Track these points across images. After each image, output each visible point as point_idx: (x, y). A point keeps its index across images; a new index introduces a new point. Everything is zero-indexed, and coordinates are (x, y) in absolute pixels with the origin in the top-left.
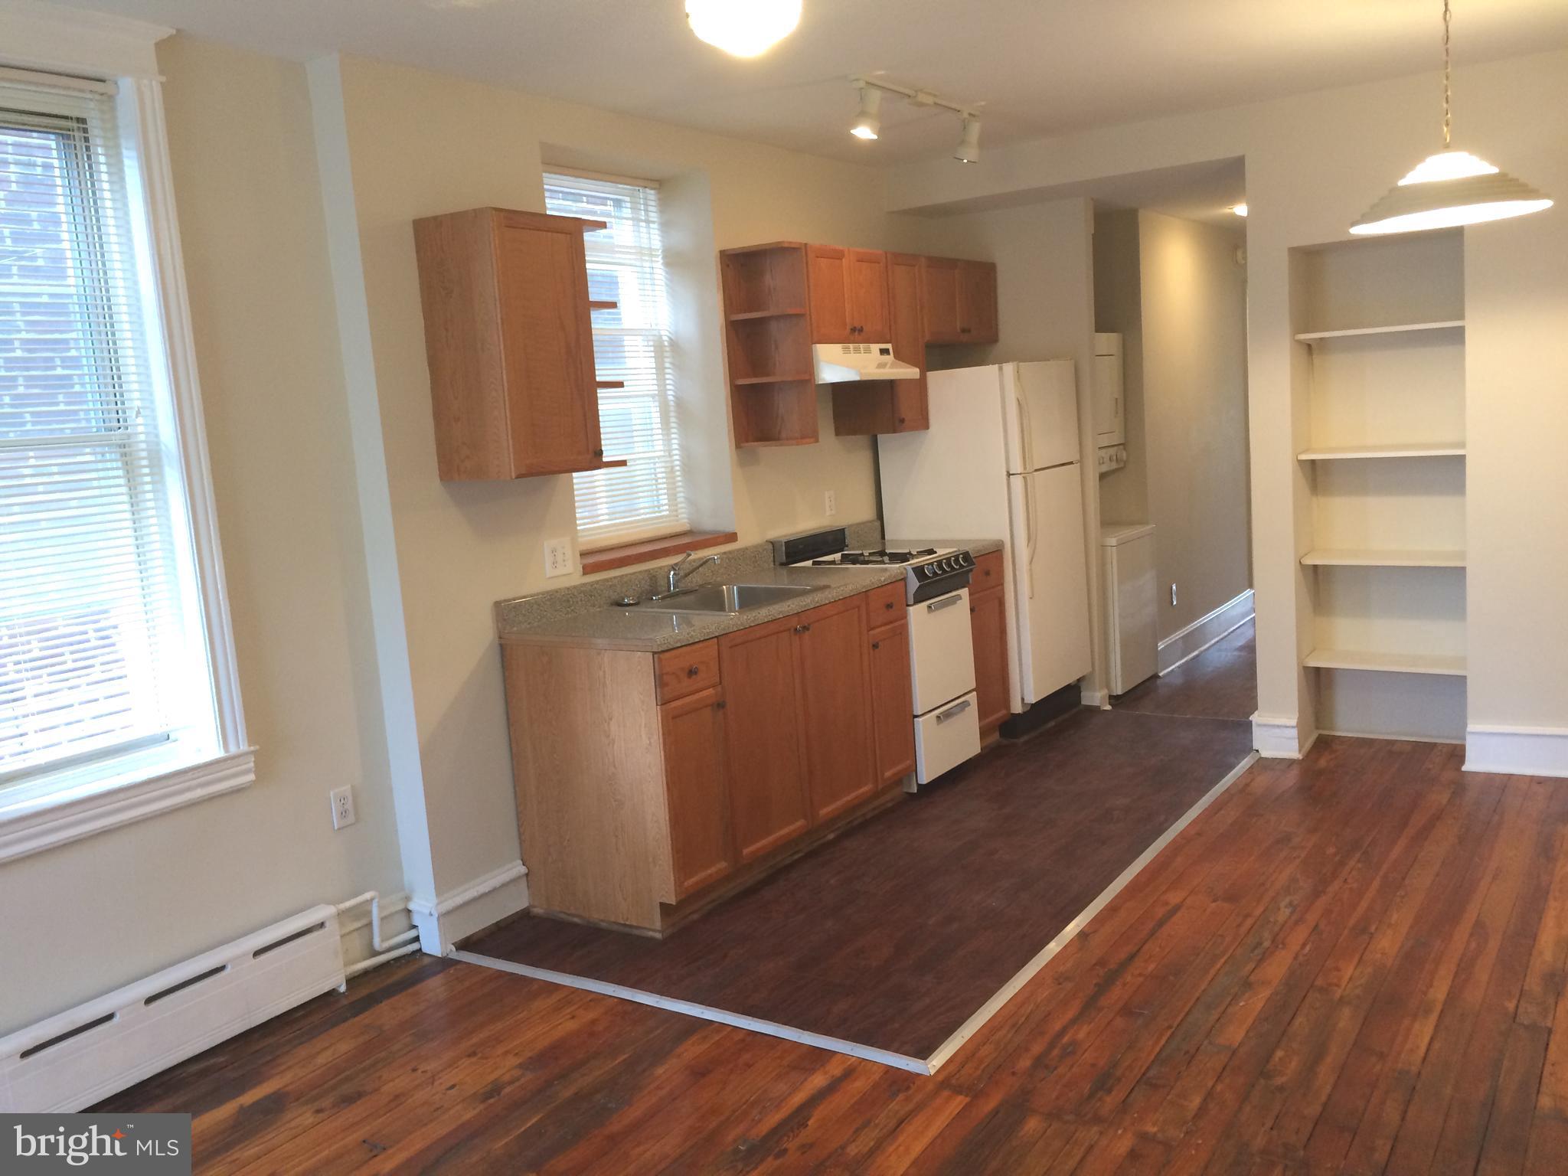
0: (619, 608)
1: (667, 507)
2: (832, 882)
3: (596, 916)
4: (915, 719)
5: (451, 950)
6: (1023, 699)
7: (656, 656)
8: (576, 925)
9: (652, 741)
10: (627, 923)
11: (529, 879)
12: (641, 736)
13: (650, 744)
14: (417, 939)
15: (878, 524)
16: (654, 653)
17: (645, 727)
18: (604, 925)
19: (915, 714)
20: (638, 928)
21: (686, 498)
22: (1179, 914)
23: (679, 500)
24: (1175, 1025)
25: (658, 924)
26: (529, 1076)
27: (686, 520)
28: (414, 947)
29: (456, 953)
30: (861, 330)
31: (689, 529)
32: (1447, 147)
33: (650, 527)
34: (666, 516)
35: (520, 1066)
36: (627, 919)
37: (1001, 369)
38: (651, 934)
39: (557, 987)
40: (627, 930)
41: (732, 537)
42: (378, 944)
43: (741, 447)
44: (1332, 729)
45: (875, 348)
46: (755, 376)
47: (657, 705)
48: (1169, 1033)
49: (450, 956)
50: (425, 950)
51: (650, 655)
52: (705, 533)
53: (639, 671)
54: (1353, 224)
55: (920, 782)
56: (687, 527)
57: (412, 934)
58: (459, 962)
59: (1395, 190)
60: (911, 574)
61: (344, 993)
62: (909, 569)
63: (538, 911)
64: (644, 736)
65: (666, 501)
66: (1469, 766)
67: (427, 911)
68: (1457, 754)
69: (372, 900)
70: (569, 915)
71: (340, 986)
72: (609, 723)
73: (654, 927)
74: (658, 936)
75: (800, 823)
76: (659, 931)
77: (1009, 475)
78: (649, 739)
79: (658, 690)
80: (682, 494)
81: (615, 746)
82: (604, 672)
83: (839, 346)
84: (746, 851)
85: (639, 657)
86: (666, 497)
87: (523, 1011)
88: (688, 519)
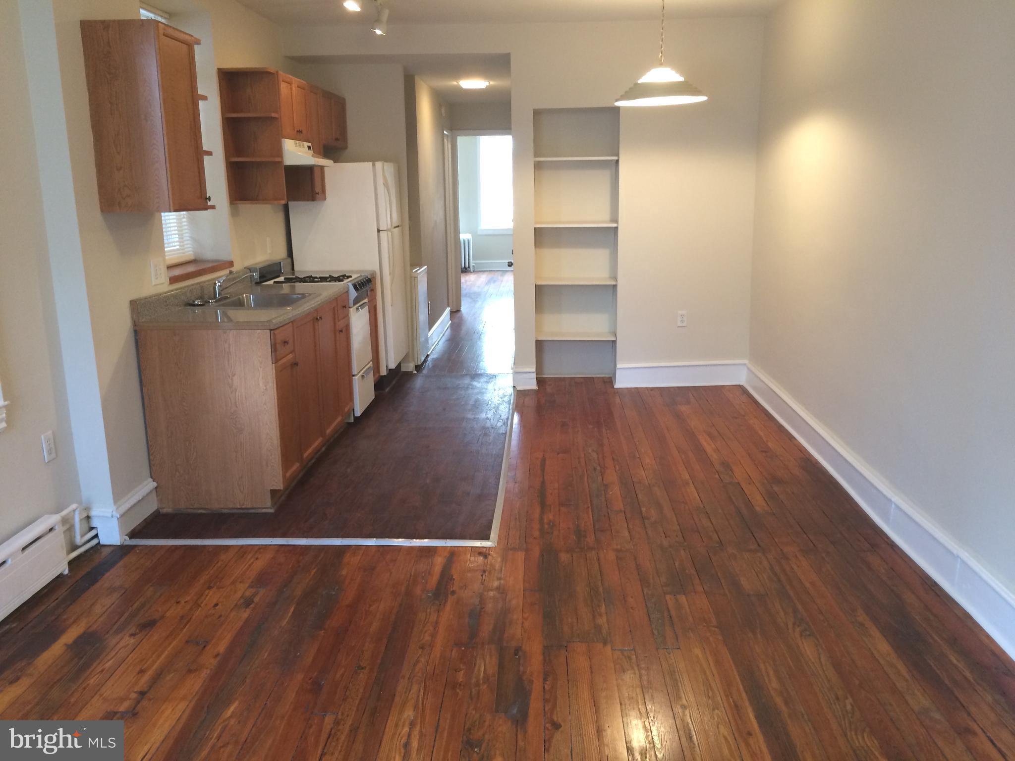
0: (192, 307)
1: (178, 243)
2: (349, 470)
3: (215, 506)
4: (354, 377)
5: (125, 540)
6: (387, 367)
7: (272, 332)
8: (202, 514)
9: (268, 387)
10: (243, 507)
11: (158, 490)
12: (259, 384)
13: (266, 389)
14: (96, 536)
15: (289, 260)
16: (271, 330)
17: (263, 378)
18: (226, 511)
19: (354, 374)
20: (253, 508)
21: (191, 237)
22: (547, 462)
23: (185, 239)
24: (589, 505)
25: (269, 503)
26: (262, 591)
27: (191, 253)
28: (95, 542)
29: (130, 541)
30: (301, 132)
31: (194, 258)
32: (661, 64)
33: (176, 256)
34: (178, 250)
35: (250, 587)
36: (243, 504)
37: (374, 165)
38: (264, 511)
39: (227, 547)
40: (246, 511)
41: (231, 264)
42: (79, 540)
43: (233, 204)
44: (544, 374)
45: (307, 144)
46: (238, 156)
47: (272, 363)
48: (590, 510)
49: (125, 544)
50: (102, 543)
51: (268, 331)
52: (208, 261)
53: (258, 342)
54: (617, 100)
55: (356, 415)
56: (192, 258)
57: (93, 533)
58: (135, 546)
59: (637, 84)
60: (352, 288)
61: (67, 574)
62: (350, 285)
63: (168, 510)
64: (261, 385)
65: (177, 239)
66: (618, 385)
67: (110, 515)
68: (609, 381)
69: (74, 511)
70: (195, 509)
71: (65, 570)
72: (232, 379)
73: (266, 506)
74: (272, 511)
75: (320, 440)
76: (271, 508)
77: (379, 231)
78: (266, 386)
79: (273, 353)
80: (187, 235)
81: (237, 393)
82: (229, 345)
83: (294, 141)
84: (306, 455)
85: (259, 333)
86: (177, 236)
87: (218, 562)
88: (193, 252)
